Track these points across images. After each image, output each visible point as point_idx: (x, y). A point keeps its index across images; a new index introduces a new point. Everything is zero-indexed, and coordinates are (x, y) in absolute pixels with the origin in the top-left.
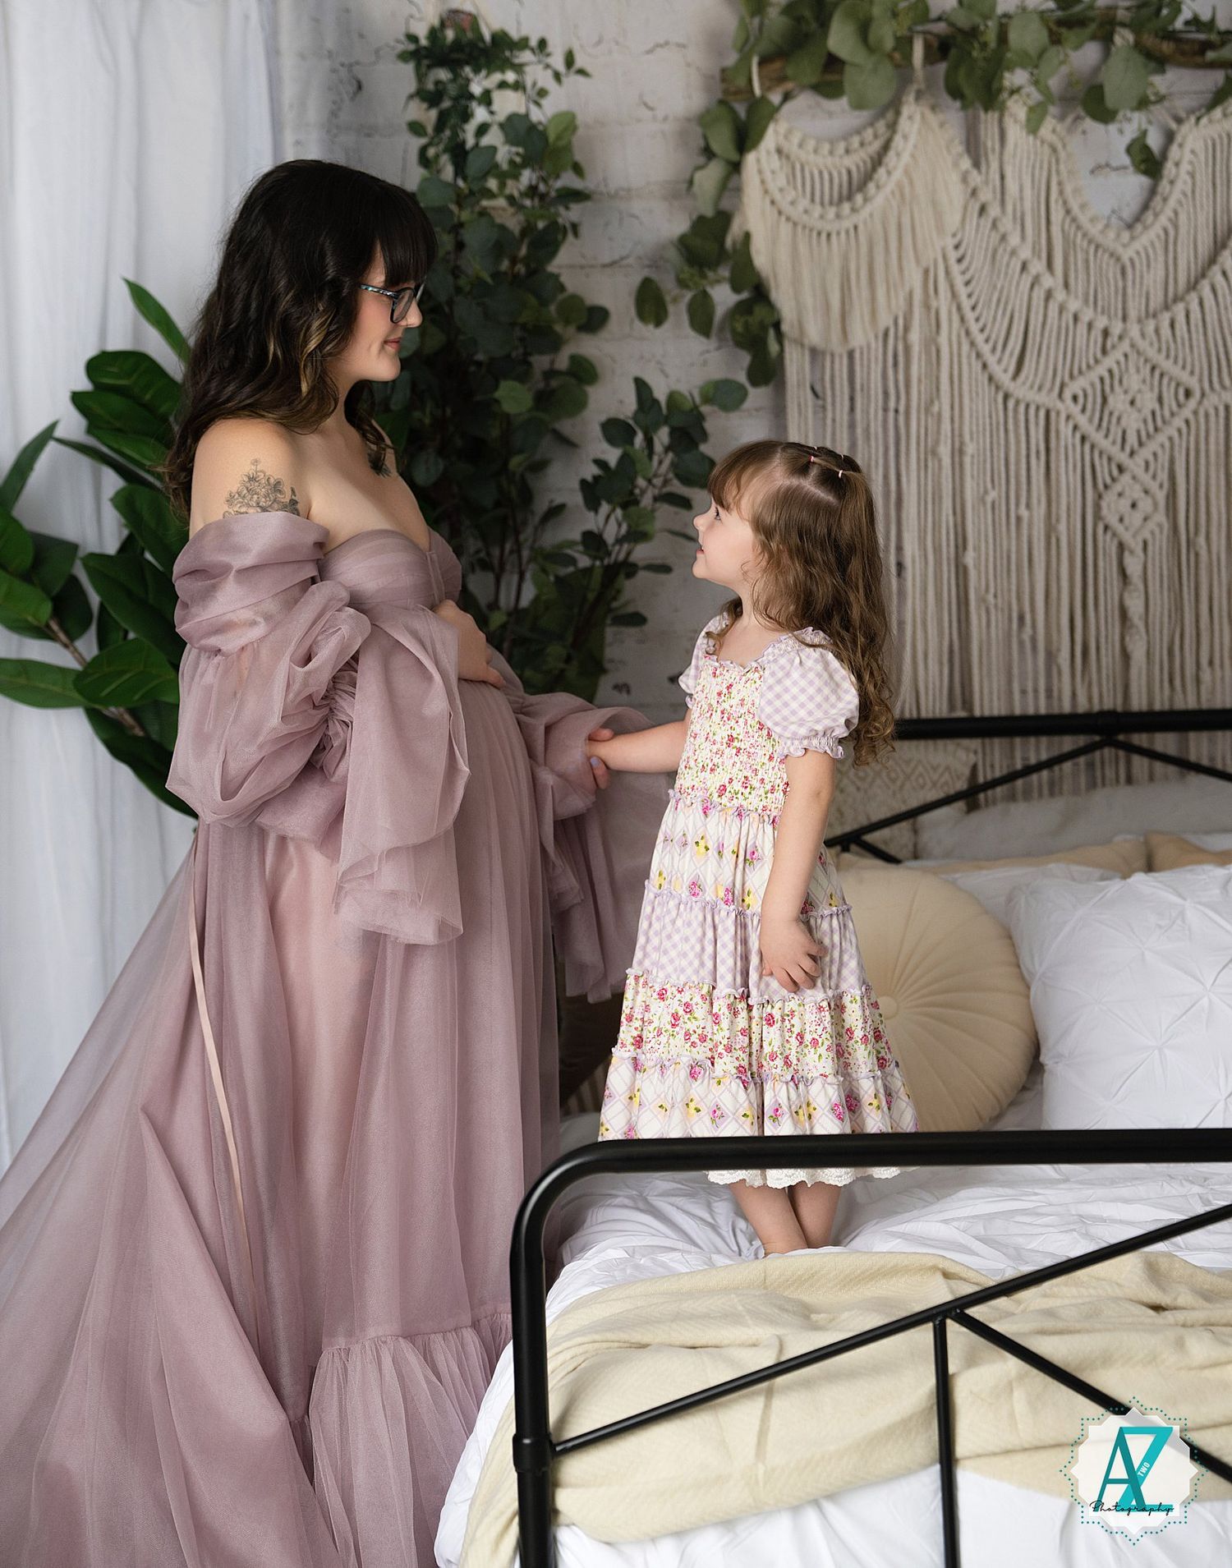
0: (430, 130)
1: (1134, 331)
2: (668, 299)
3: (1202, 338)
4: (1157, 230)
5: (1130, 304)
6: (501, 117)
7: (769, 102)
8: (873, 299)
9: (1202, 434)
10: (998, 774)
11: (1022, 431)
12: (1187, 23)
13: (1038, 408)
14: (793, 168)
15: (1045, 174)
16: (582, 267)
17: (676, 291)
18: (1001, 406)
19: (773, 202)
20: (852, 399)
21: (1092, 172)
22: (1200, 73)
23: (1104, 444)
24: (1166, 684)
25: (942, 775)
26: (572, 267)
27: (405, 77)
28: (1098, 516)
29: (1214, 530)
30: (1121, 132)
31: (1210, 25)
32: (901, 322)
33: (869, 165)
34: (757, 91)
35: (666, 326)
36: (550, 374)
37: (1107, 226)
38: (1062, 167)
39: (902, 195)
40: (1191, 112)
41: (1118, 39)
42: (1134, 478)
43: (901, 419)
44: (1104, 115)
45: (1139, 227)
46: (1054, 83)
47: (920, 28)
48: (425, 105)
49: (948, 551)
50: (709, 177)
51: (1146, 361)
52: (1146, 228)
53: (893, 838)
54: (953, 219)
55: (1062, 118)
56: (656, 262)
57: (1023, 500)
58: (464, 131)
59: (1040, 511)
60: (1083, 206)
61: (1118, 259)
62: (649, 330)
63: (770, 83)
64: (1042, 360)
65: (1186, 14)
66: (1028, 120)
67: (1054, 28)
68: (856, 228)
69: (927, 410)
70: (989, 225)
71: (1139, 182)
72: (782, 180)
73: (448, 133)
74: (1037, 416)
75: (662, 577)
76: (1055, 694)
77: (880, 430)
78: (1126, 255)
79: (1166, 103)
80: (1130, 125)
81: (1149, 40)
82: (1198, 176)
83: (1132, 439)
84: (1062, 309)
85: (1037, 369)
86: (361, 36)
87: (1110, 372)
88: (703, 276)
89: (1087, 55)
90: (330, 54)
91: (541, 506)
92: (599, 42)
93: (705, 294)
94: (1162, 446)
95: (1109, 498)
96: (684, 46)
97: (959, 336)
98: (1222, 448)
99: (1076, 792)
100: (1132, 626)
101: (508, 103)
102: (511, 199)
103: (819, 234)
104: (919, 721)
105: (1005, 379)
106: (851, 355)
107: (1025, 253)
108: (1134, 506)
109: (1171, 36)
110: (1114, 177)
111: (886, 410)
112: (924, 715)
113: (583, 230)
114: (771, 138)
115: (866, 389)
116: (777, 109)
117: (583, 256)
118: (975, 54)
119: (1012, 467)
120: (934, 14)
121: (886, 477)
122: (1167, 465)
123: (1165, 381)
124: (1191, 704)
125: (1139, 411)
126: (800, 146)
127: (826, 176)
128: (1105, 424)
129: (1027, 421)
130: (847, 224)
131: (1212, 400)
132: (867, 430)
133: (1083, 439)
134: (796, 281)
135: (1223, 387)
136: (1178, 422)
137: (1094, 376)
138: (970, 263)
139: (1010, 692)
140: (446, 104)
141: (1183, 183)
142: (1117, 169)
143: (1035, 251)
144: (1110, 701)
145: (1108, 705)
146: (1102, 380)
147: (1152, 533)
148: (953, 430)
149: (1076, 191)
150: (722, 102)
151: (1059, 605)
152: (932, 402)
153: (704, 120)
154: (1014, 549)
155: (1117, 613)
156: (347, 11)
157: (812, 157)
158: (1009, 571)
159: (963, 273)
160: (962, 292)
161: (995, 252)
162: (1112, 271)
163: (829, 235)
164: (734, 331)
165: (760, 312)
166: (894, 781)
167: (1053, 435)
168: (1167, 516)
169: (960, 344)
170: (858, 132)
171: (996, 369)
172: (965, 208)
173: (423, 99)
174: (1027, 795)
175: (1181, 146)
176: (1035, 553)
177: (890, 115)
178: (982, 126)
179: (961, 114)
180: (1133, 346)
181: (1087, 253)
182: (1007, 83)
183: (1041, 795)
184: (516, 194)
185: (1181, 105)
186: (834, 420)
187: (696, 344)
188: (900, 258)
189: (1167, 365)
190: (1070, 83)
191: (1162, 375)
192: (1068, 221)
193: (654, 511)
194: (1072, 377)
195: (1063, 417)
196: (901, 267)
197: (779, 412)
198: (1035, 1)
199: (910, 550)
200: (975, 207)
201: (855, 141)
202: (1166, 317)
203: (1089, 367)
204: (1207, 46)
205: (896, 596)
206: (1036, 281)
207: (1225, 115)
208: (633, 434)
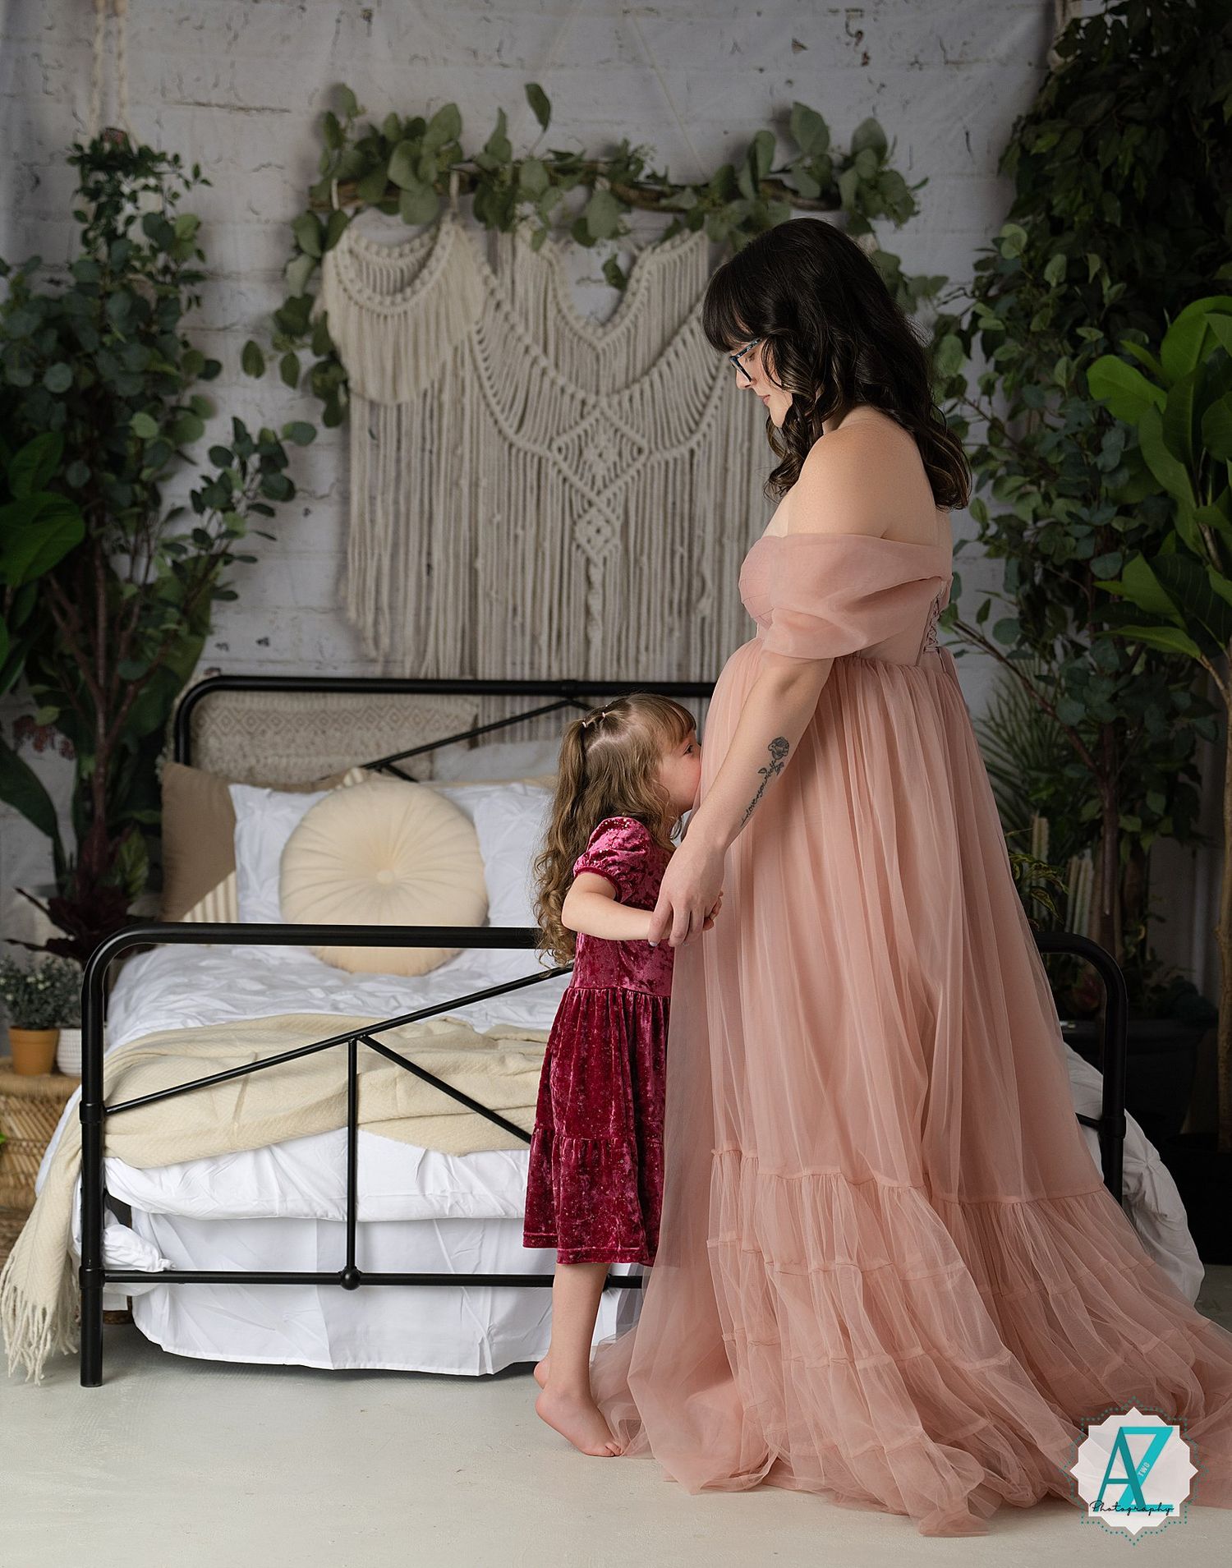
0: (90, 217)
1: (604, 402)
2: (266, 357)
3: (651, 410)
4: (622, 329)
5: (601, 383)
6: (143, 212)
7: (343, 214)
8: (417, 367)
9: (649, 481)
10: (492, 721)
11: (521, 471)
12: (648, 177)
13: (533, 456)
14: (361, 266)
15: (544, 282)
16: (202, 329)
17: (272, 352)
18: (506, 453)
19: (345, 290)
20: (399, 441)
21: (578, 283)
22: (656, 215)
23: (579, 484)
24: (615, 663)
25: (453, 721)
26: (194, 329)
27: (72, 176)
28: (572, 538)
29: (653, 552)
30: (599, 254)
31: (663, 180)
32: (436, 385)
33: (417, 267)
34: (336, 205)
35: (264, 378)
36: (175, 409)
37: (587, 323)
38: (557, 278)
39: (440, 292)
40: (649, 243)
41: (598, 186)
42: (599, 511)
43: (434, 457)
44: (588, 241)
45: (609, 326)
46: (552, 214)
47: (455, 166)
48: (86, 199)
49: (464, 558)
50: (299, 267)
51: (612, 425)
52: (615, 327)
53: (418, 765)
54: (476, 311)
55: (557, 241)
56: (258, 329)
57: (520, 523)
58: (116, 220)
59: (532, 531)
60: (571, 308)
61: (594, 349)
62: (251, 380)
63: (348, 199)
64: (538, 420)
65: (647, 171)
66: (533, 241)
67: (553, 173)
68: (405, 313)
69: (454, 453)
70: (502, 317)
71: (608, 293)
72: (352, 274)
73: (103, 221)
74: (532, 461)
75: (252, 565)
76: (536, 666)
77: (418, 465)
78: (600, 345)
79: (631, 235)
80: (606, 250)
81: (621, 188)
82: (652, 290)
83: (599, 483)
84: (553, 383)
85: (533, 427)
86: (40, 143)
87: (586, 432)
88: (293, 342)
89: (577, 195)
90: (16, 156)
91: (166, 508)
92: (219, 160)
93: (293, 356)
94: (620, 489)
95: (581, 524)
96: (281, 168)
97: (478, 399)
98: (662, 492)
99: (547, 737)
100: (593, 619)
101: (150, 203)
102: (150, 275)
103: (379, 316)
104: (438, 681)
105: (510, 432)
106: (399, 407)
107: (528, 340)
108: (598, 531)
109: (636, 186)
110: (593, 287)
111: (423, 450)
112: (442, 676)
113: (204, 302)
114: (345, 241)
115: (409, 434)
116: (350, 220)
117: (204, 322)
118: (496, 189)
119: (513, 498)
121: (422, 501)
122: (622, 502)
123: (624, 440)
124: (632, 678)
125: (605, 462)
126: (367, 248)
127: (385, 273)
128: (580, 470)
129: (525, 465)
130: (399, 309)
131: (657, 456)
132: (409, 465)
133: (565, 480)
134: (361, 350)
135: (665, 447)
136: (632, 471)
137: (573, 434)
138: (488, 346)
139: (504, 663)
140: (103, 199)
141: (642, 295)
142: (595, 282)
143: (535, 339)
144: (576, 674)
145: (573, 675)
146: (579, 437)
147: (611, 552)
148: (471, 468)
149: (566, 296)
150: (310, 212)
151: (542, 602)
152: (456, 447)
153: (296, 224)
154: (511, 558)
155: (583, 609)
156: (29, 123)
157: (375, 257)
158: (507, 575)
159: (483, 351)
160: (482, 365)
161: (506, 337)
162: (590, 357)
163: (386, 317)
164: (314, 386)
165: (333, 371)
166: (418, 724)
167: (543, 475)
168: (621, 539)
169: (478, 404)
170: (409, 241)
171: (505, 425)
172: (486, 304)
173: (86, 194)
174: (513, 740)
175: (641, 267)
176: (527, 562)
177: (433, 230)
178: (499, 244)
179: (485, 233)
180: (602, 413)
181: (572, 342)
182: (518, 212)
183: (522, 739)
184: (154, 271)
185: (642, 237)
186: (385, 456)
187: (285, 393)
188: (437, 338)
189: (626, 429)
190: (564, 215)
191: (622, 436)
192: (559, 318)
193: (246, 516)
194: (558, 434)
195: (551, 463)
196: (437, 345)
197: (345, 448)
198: (540, 152)
199: (437, 555)
200: (493, 303)
201: (407, 248)
202: (626, 394)
203: (571, 427)
204: (661, 195)
205: (425, 589)
206: (535, 361)
207: (673, 247)
208: (232, 458)
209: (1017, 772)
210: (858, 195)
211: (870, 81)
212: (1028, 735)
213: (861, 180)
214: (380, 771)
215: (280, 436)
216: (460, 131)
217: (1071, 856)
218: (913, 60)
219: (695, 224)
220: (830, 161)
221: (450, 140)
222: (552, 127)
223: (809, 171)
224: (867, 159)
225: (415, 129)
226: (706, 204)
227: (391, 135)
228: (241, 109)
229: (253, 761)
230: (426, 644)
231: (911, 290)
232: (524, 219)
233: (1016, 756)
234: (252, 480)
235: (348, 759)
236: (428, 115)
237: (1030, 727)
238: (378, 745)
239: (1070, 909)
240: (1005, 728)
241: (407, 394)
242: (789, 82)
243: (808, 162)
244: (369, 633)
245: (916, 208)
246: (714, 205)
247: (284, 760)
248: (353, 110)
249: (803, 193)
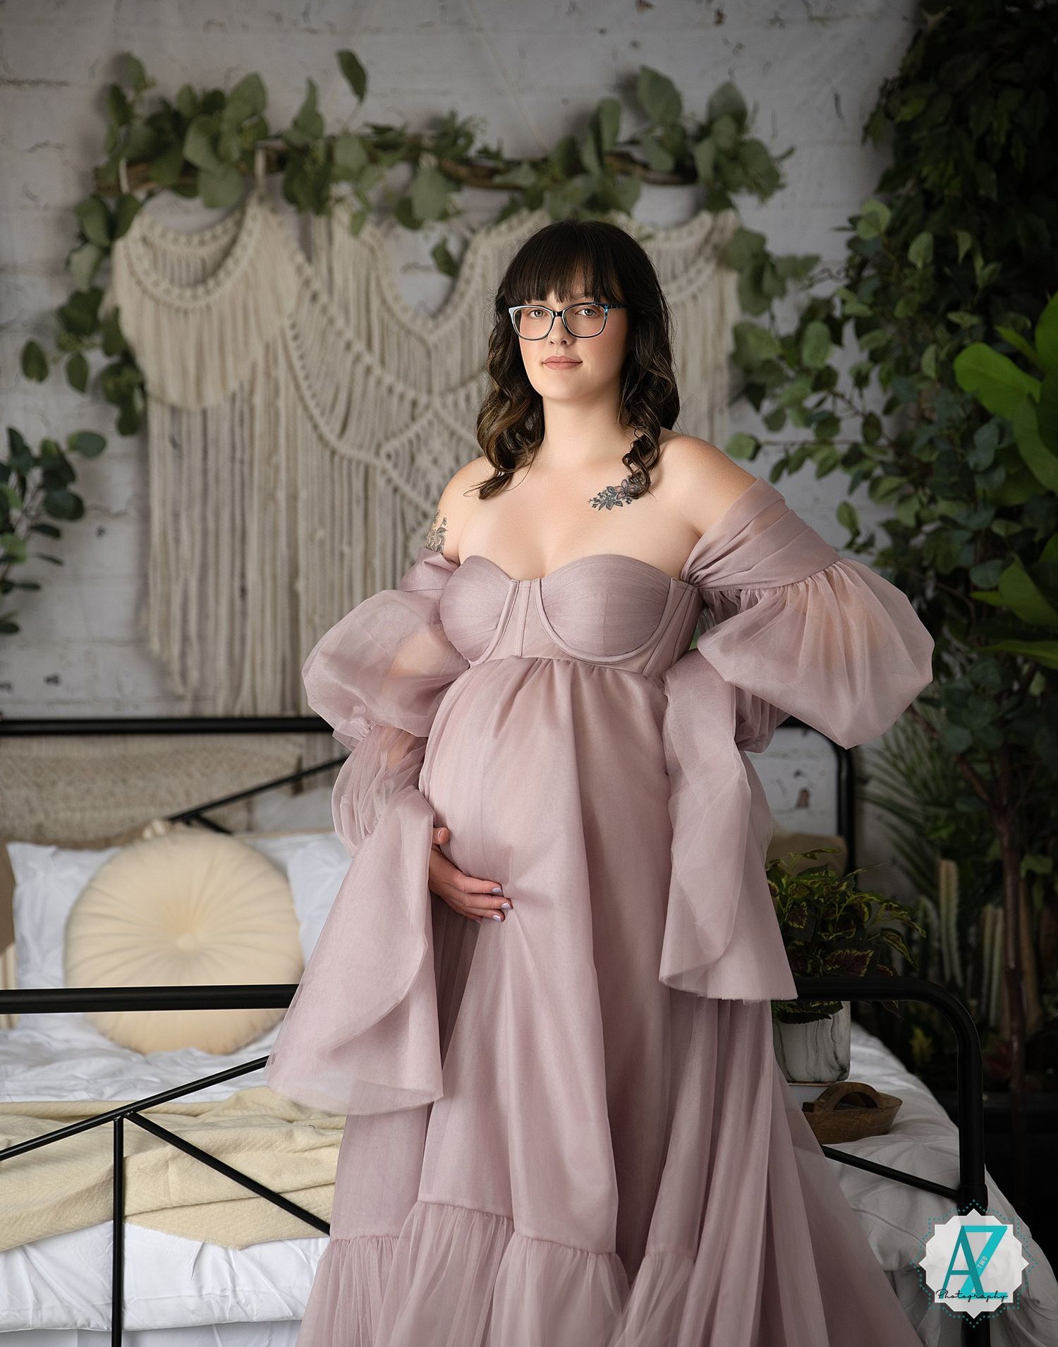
1: (437, 402)
2: (49, 359)
4: (455, 321)
5: (433, 381)
7: (136, 201)
8: (223, 368)
10: (319, 763)
11: (345, 482)
12: (479, 152)
13: (358, 464)
14: (155, 255)
15: (365, 270)
17: (56, 353)
18: (328, 461)
19: (139, 283)
20: (205, 450)
21: (404, 270)
22: (490, 193)
23: (412, 494)
25: (272, 764)
28: (405, 555)
30: (427, 238)
31: (496, 155)
32: (246, 387)
33: (220, 256)
34: (125, 188)
35: (47, 382)
37: (416, 315)
38: (379, 266)
39: (248, 283)
40: (482, 224)
41: (423, 163)
43: (246, 469)
44: (413, 223)
45: (441, 318)
46: (373, 195)
47: (260, 144)
49: (283, 579)
50: (85, 258)
51: (447, 427)
52: (447, 318)
53: (234, 815)
54: (290, 304)
55: (378, 224)
56: (39, 328)
57: (345, 540)
59: (359, 549)
60: (396, 298)
61: (424, 343)
62: (31, 385)
63: (138, 181)
64: (363, 424)
65: (478, 144)
66: (352, 225)
67: (371, 149)
68: (209, 307)
69: (268, 462)
70: (319, 309)
71: (437, 282)
72: (146, 265)
74: (357, 469)
75: (38, 594)
77: (228, 477)
78: (432, 339)
79: (463, 217)
80: (434, 233)
81: (449, 165)
82: (488, 278)
84: (379, 382)
85: (358, 431)
88: (80, 341)
89: (398, 174)
93: (81, 357)
95: (415, 539)
96: (60, 147)
97: (294, 401)
103: (178, 310)
104: (255, 719)
105: (332, 437)
106: (204, 413)
107: (349, 334)
109: (466, 162)
110: (421, 275)
111: (233, 459)
112: (260, 713)
114: (137, 228)
115: (217, 441)
116: (142, 204)
118: (308, 167)
119: (337, 513)
120: (273, 131)
123: (461, 444)
125: (440, 468)
126: (163, 235)
127: (183, 264)
128: (413, 477)
129: (349, 474)
130: (202, 303)
132: (217, 476)
133: (396, 490)
134: (158, 349)
137: (404, 438)
138: (304, 341)
141: (477, 283)
142: (423, 269)
143: (358, 335)
146: (411, 442)
148: (288, 479)
149: (391, 285)
150: (95, 197)
152: (270, 456)
153: (80, 210)
157: (171, 245)
158: (333, 598)
159: (298, 348)
160: (297, 364)
161: (324, 332)
162: (419, 352)
164: (106, 391)
165: (128, 374)
166: (232, 768)
167: (370, 488)
169: (295, 407)
170: (211, 226)
171: (325, 429)
172: (300, 295)
175: (475, 252)
177: (237, 215)
178: (313, 229)
179: (296, 217)
180: (436, 415)
181: (399, 337)
182: (333, 193)
186: (190, 468)
187: (73, 399)
188: (246, 335)
189: (463, 431)
190: (386, 195)
191: (459, 440)
192: (383, 310)
193: (27, 538)
194: (387, 438)
195: (378, 472)
196: (246, 343)
197: (143, 459)
198: (356, 126)
199: (252, 577)
200: (307, 295)
201: (208, 235)
202: (462, 394)
203: (401, 431)
204: (493, 172)
205: (239, 615)
206: (357, 359)
207: (511, 229)
208: (9, 474)
209: (918, 808)
210: (717, 168)
211: (726, 42)
212: (929, 765)
213: (719, 151)
214: (188, 823)
215: (64, 446)
216: (264, 104)
217: (984, 904)
218: (772, 17)
219: (534, 202)
220: (683, 133)
221: (253, 114)
222: (370, 99)
223: (660, 142)
224: (725, 128)
225: (213, 102)
226: (546, 181)
227: (186, 111)
228: (11, 82)
229: (40, 817)
230: (241, 676)
231: (780, 271)
232: (340, 200)
233: (916, 791)
234: (33, 497)
235: (152, 811)
236: (229, 87)
237: (931, 758)
238: (188, 794)
239: (986, 965)
240: (903, 759)
241: (213, 397)
242: (635, 45)
243: (659, 132)
244: (176, 666)
245: (782, 181)
246: (554, 180)
247: (78, 816)
248: (141, 82)
249: (654, 164)
